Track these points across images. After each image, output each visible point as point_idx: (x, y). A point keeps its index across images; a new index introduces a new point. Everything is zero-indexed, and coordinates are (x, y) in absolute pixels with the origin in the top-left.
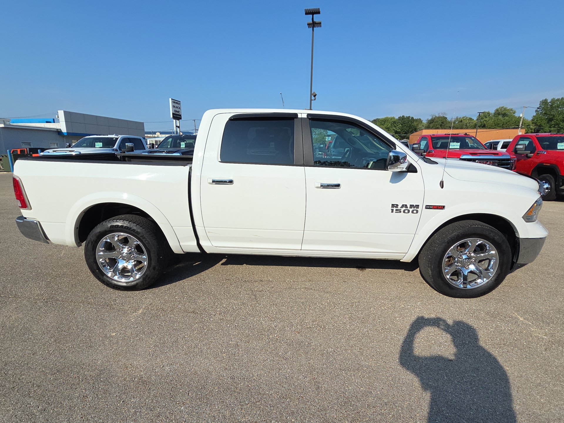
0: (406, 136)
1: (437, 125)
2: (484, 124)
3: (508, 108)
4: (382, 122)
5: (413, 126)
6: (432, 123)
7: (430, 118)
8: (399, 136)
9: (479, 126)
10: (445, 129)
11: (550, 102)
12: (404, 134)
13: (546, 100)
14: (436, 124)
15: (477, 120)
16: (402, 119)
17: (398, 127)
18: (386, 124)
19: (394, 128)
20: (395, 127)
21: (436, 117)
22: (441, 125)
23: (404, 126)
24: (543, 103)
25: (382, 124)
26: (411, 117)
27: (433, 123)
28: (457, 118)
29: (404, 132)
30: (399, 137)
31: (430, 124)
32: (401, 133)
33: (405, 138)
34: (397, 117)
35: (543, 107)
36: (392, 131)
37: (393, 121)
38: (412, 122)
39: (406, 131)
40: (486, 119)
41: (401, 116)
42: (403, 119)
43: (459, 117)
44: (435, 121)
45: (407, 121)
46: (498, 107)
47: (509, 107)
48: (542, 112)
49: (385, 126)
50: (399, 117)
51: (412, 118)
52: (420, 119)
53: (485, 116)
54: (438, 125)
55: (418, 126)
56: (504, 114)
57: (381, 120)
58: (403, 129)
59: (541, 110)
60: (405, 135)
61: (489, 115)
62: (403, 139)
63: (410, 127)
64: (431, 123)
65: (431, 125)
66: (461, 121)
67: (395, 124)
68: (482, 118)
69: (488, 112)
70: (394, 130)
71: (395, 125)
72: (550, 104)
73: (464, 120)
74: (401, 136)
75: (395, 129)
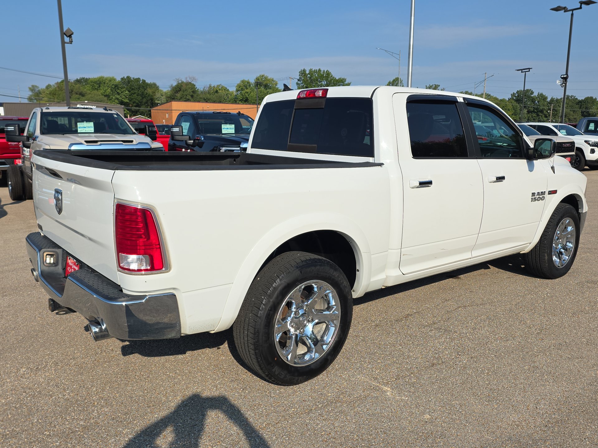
0: (139, 110)
1: (186, 95)
2: (246, 97)
3: (269, 78)
4: (95, 85)
5: (147, 94)
6: (179, 91)
7: (175, 84)
8: (128, 109)
9: (241, 100)
10: (199, 101)
11: (309, 74)
12: (136, 106)
13: (304, 70)
14: (185, 93)
15: (237, 91)
16: (127, 81)
17: (124, 95)
18: (101, 88)
19: (118, 97)
20: (118, 94)
21: (182, 82)
22: (192, 96)
23: (134, 94)
24: (302, 74)
25: (96, 89)
26: (141, 80)
27: (181, 93)
28: (210, 86)
29: (135, 104)
30: (128, 112)
31: (175, 93)
32: (130, 105)
33: (138, 113)
34: (118, 79)
35: (303, 79)
36: (114, 101)
37: (113, 85)
38: (145, 88)
39: (137, 102)
40: (248, 91)
41: (125, 77)
42: (129, 82)
43: (212, 86)
44: (183, 88)
45: (136, 85)
46: (259, 75)
47: (270, 76)
48: (303, 85)
49: (101, 91)
50: (122, 79)
51: (144, 81)
52: (155, 84)
53: (245, 86)
54: (188, 96)
55: (155, 95)
56: (266, 85)
57: (92, 82)
58: (132, 99)
59: (302, 84)
60: (138, 108)
61: (250, 86)
62: (135, 115)
63: (143, 95)
64: (177, 92)
65: (179, 95)
66: (217, 92)
67: (118, 89)
68: (242, 89)
69: (248, 80)
70: (117, 99)
71: (118, 91)
72: (309, 75)
73: (220, 90)
74: (131, 109)
75: (120, 98)
